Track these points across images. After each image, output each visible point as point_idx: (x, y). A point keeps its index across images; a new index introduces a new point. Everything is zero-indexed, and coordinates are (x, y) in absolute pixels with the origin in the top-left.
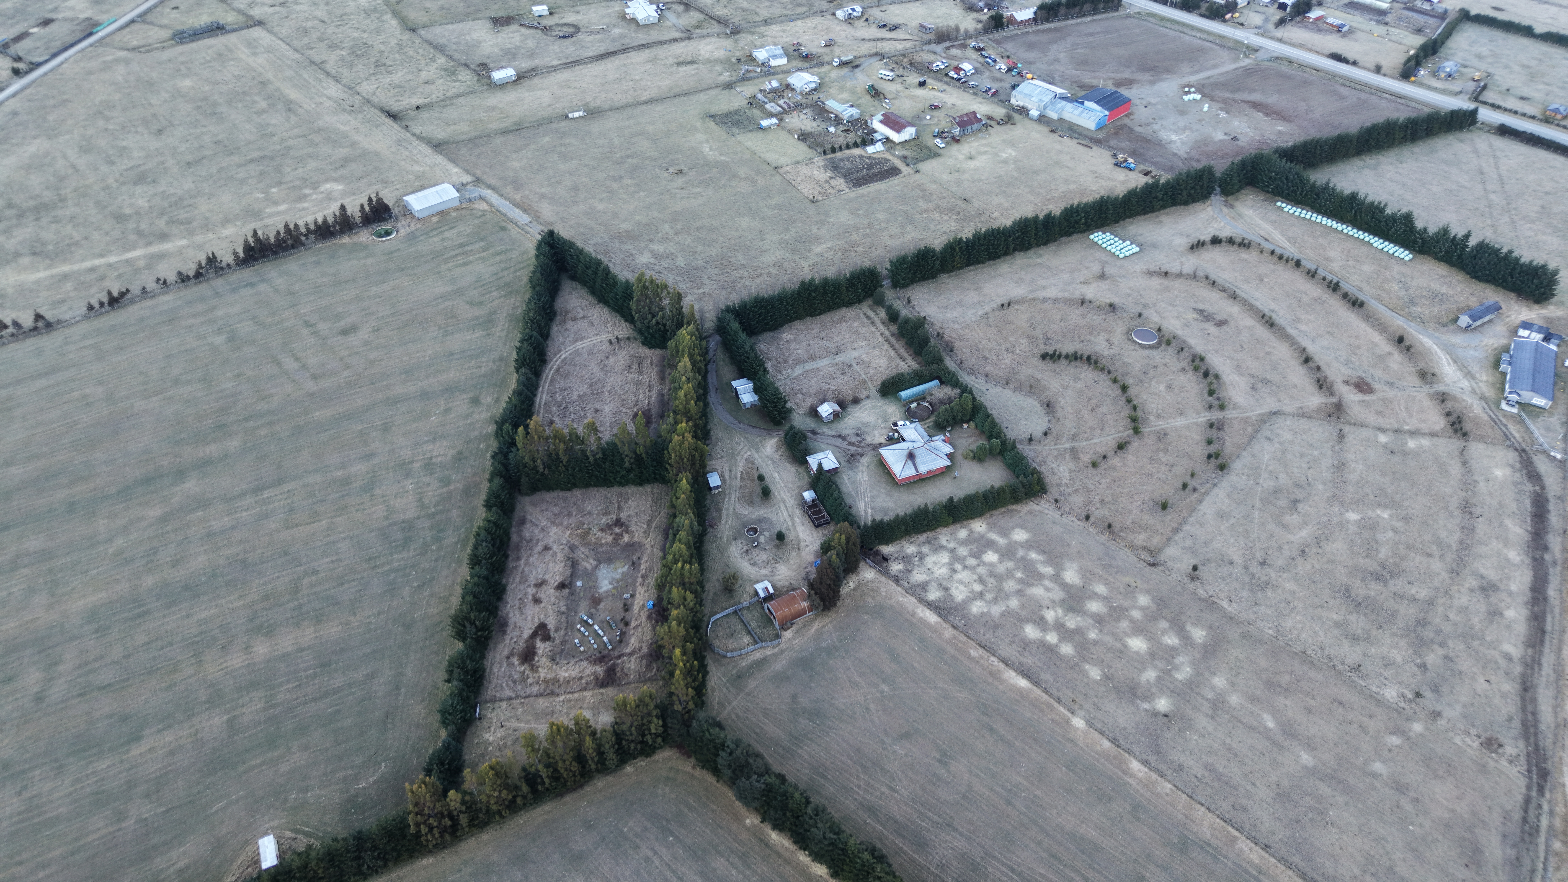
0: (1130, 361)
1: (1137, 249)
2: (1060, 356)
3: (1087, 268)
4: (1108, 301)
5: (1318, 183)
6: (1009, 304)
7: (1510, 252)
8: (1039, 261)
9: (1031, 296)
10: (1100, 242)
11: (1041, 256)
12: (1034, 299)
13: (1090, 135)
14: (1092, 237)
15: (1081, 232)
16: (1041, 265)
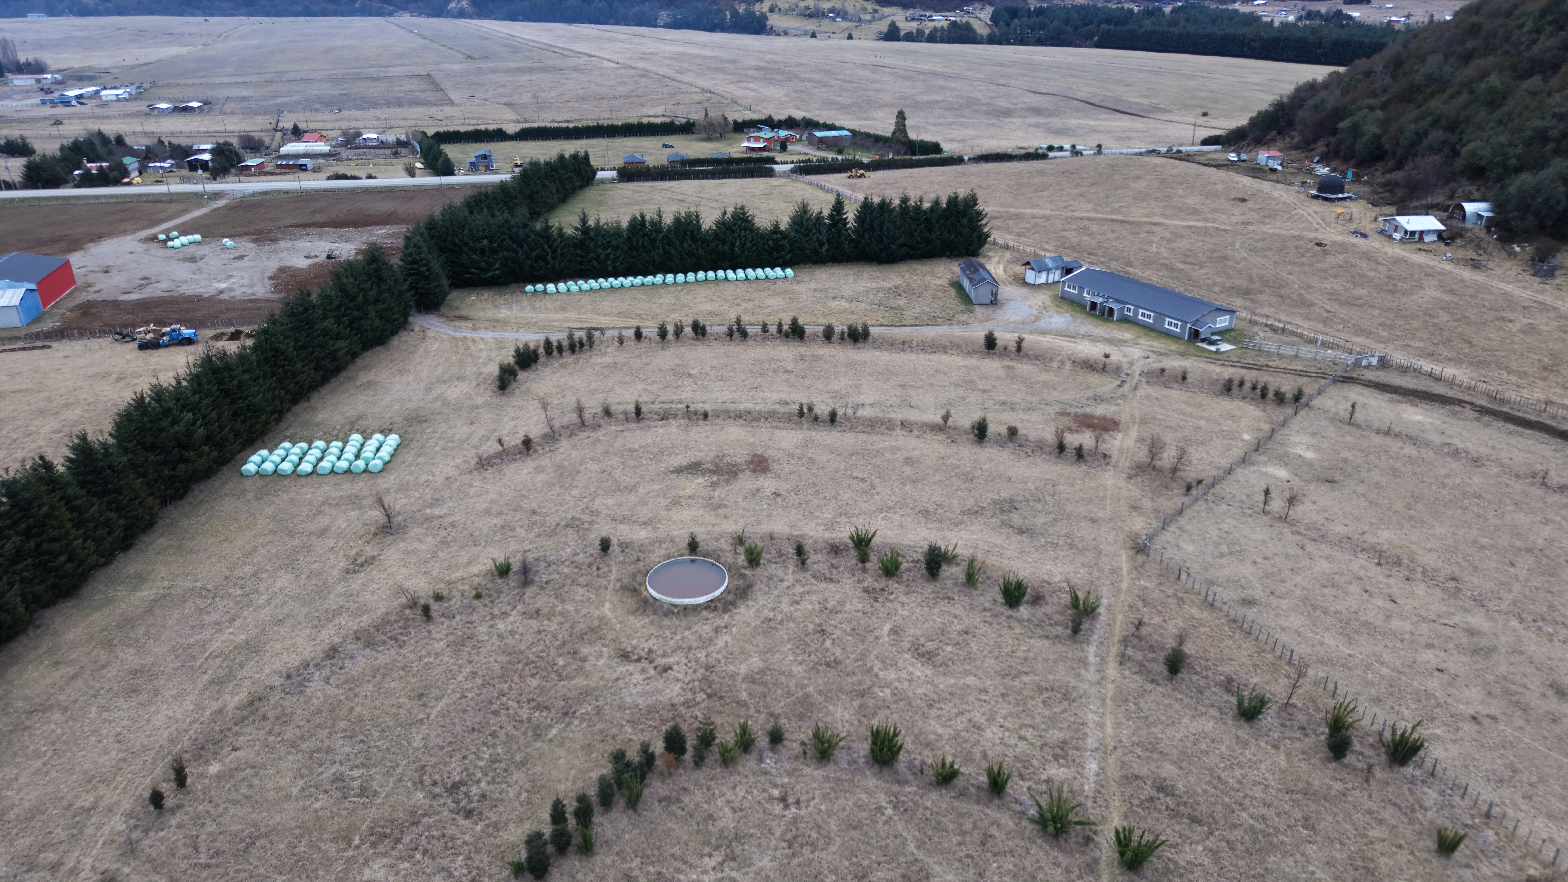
0: (756, 662)
1: (393, 440)
2: (584, 813)
3: (322, 533)
4: (489, 565)
5: (569, 231)
6: (180, 779)
7: (905, 200)
8: (146, 593)
9: (233, 700)
10: (287, 467)
11: (140, 579)
12: (255, 702)
13: (22, 333)
14: (250, 467)
15: (208, 473)
16: (166, 600)
